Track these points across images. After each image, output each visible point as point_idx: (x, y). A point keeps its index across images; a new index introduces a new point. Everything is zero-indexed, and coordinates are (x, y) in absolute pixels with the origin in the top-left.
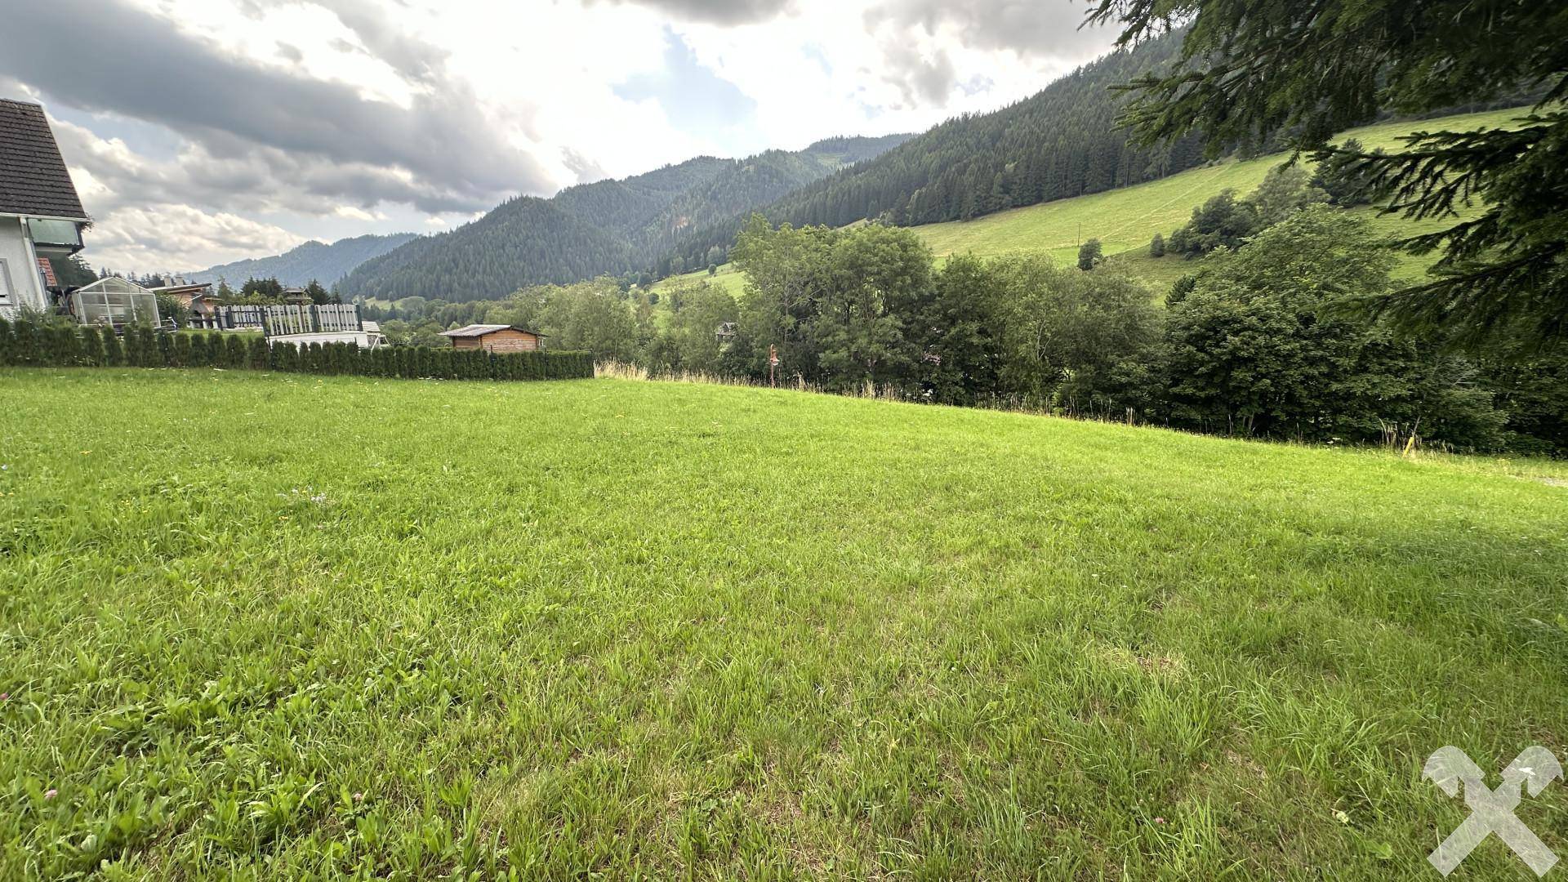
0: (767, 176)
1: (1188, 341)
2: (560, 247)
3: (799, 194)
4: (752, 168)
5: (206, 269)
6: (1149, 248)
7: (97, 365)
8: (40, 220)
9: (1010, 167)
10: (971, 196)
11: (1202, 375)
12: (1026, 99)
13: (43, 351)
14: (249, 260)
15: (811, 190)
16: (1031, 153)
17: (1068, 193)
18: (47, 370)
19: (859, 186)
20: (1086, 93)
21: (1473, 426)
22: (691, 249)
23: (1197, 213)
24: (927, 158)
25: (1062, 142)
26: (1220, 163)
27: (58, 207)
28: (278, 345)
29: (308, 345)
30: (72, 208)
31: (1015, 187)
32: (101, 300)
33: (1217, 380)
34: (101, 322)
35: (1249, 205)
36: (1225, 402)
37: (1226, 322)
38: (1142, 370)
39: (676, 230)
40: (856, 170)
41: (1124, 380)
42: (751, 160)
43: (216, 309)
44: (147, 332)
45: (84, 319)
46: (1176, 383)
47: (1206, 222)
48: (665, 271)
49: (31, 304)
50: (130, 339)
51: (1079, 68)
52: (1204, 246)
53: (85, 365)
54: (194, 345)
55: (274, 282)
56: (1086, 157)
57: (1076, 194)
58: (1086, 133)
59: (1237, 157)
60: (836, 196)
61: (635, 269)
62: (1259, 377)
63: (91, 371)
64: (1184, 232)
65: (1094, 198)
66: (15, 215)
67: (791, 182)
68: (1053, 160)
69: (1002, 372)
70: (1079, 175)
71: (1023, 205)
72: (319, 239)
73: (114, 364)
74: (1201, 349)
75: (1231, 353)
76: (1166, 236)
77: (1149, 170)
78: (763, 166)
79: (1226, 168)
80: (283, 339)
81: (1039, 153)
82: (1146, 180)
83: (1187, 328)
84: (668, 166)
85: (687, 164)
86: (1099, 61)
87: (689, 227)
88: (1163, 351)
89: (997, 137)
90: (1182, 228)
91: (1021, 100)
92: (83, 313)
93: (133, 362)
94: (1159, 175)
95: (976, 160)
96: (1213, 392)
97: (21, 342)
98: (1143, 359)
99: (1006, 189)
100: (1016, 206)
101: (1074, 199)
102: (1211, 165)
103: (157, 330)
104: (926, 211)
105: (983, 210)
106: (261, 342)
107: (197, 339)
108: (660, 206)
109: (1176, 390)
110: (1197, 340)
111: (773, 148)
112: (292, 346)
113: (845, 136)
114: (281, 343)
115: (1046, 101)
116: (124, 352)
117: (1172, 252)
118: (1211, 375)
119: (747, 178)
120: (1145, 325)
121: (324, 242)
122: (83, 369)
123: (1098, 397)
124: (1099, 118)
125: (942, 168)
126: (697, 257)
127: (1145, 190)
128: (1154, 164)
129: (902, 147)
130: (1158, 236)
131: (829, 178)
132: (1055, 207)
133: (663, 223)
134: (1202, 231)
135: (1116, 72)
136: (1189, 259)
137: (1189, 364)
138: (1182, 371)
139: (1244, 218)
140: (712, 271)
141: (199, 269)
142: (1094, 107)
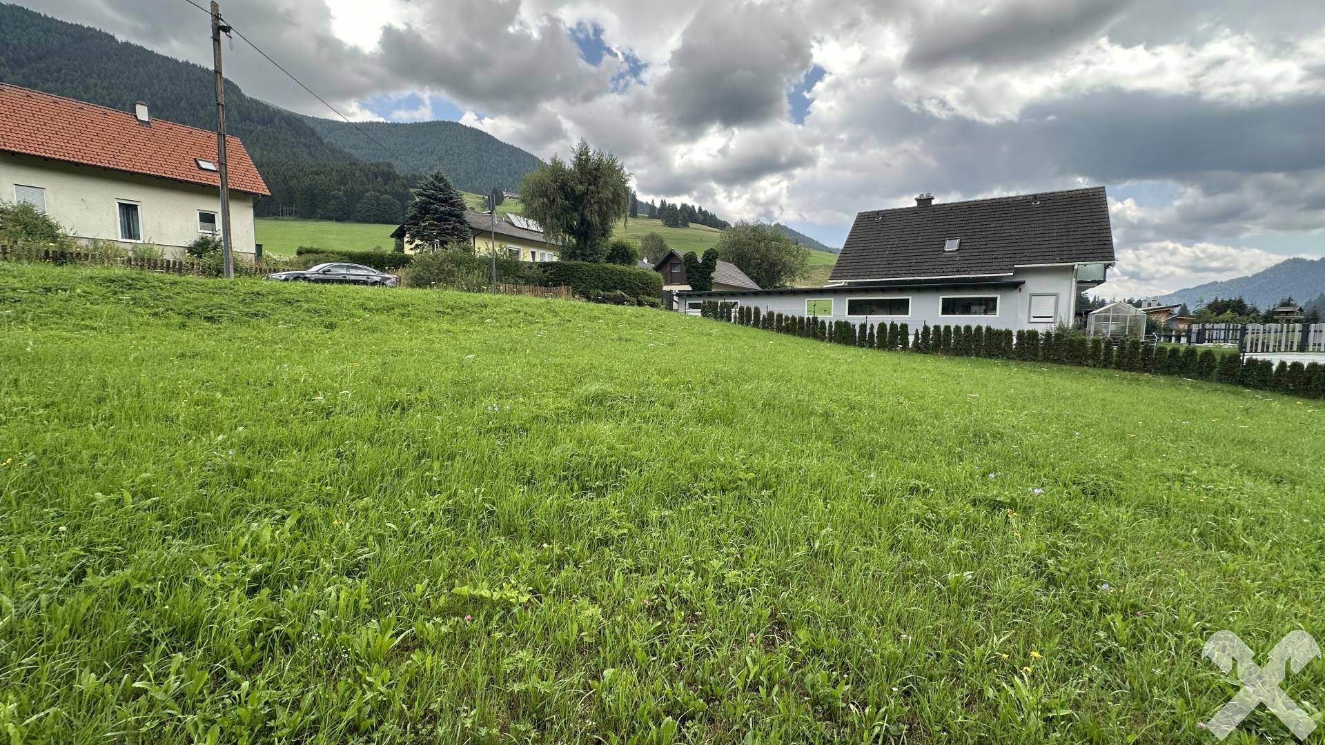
5: (1172, 292)
7: (1095, 366)
8: (1085, 265)
13: (1065, 354)
14: (1216, 282)
18: (1065, 367)
27: (1099, 255)
28: (1252, 362)
29: (1289, 364)
30: (1107, 255)
32: (1107, 319)
34: (1104, 335)
43: (1189, 326)
44: (1135, 344)
45: (1092, 333)
49: (1065, 322)
50: (1121, 349)
53: (1087, 365)
54: (1169, 356)
55: (1241, 301)
63: (1090, 370)
66: (1073, 264)
72: (1303, 256)
73: (1105, 367)
80: (1260, 357)
92: (1092, 329)
93: (1119, 366)
97: (1055, 347)
103: (1143, 343)
106: (1234, 359)
107: (1175, 351)
112: (1268, 365)
114: (1256, 361)
116: (1115, 358)
121: (1309, 257)
122: (1085, 368)
141: (1166, 292)
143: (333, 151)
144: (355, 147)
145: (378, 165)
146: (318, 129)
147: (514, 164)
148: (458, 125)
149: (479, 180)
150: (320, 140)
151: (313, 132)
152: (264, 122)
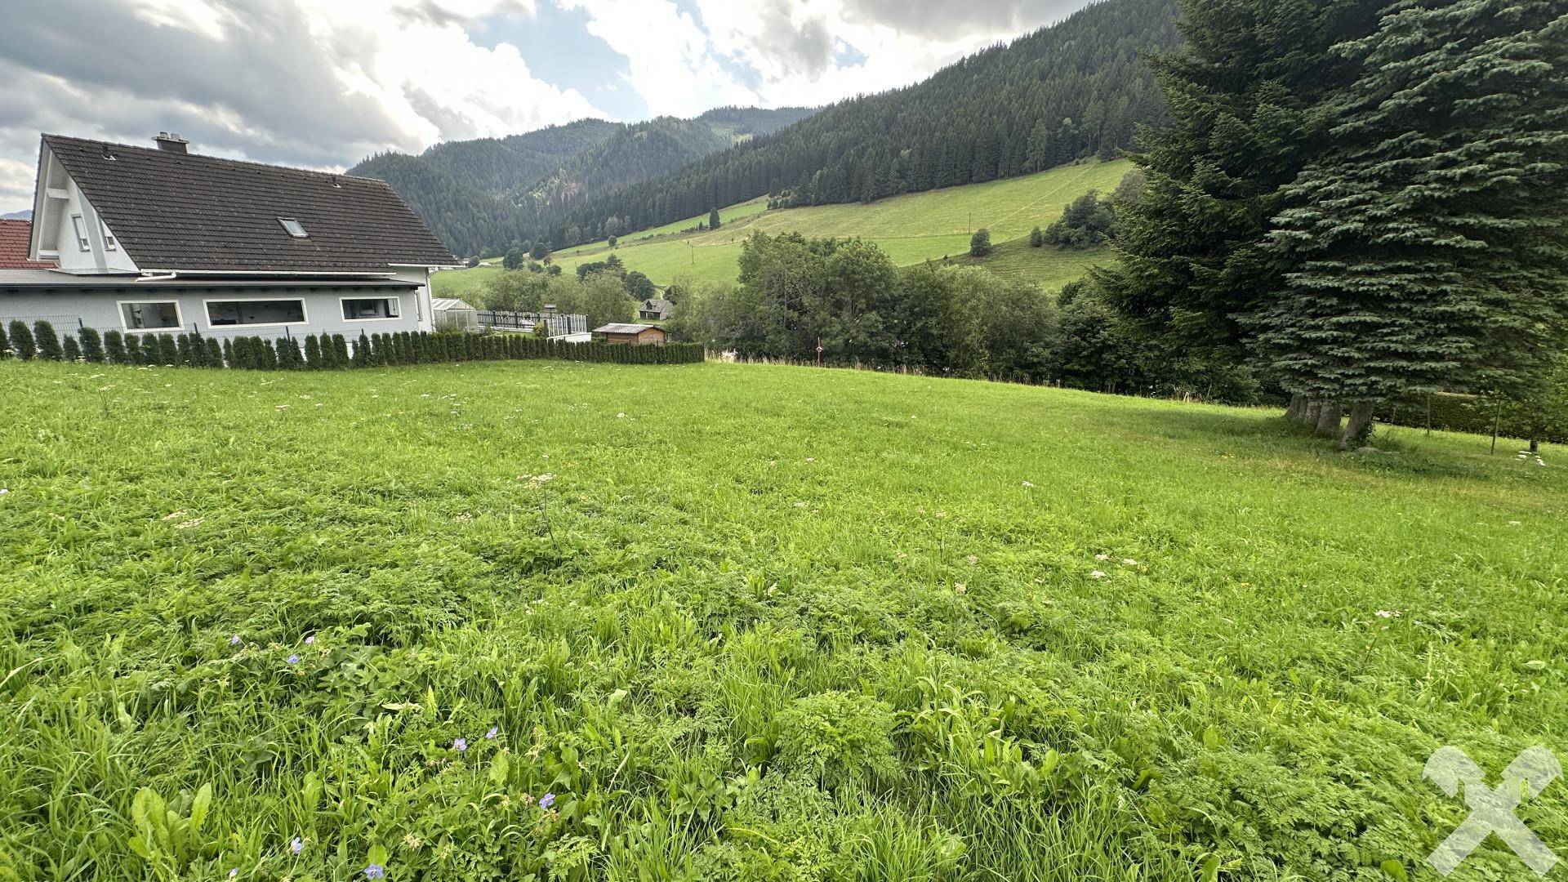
0: (661, 144)
1: (1075, 333)
2: (438, 211)
3: (698, 166)
4: (645, 134)
6: (1029, 239)
9: (905, 153)
10: (870, 179)
11: (1084, 356)
12: (916, 84)
15: (710, 162)
16: (924, 143)
17: (957, 181)
19: (760, 162)
20: (970, 84)
21: (1240, 389)
22: (587, 219)
23: (1067, 209)
24: (826, 137)
25: (951, 133)
26: (1085, 162)
31: (910, 172)
33: (1093, 360)
35: (1108, 205)
36: (1098, 375)
37: (1099, 321)
38: (1046, 353)
39: (566, 196)
40: (756, 144)
41: (1035, 360)
42: (643, 126)
46: (1068, 361)
47: (1075, 218)
48: (561, 242)
51: (963, 59)
52: (1073, 239)
56: (973, 149)
57: (964, 183)
58: (973, 126)
59: (1099, 158)
60: (737, 171)
61: (523, 237)
62: (1119, 358)
64: (1057, 226)
65: (981, 188)
67: (686, 152)
68: (944, 150)
69: (952, 354)
70: (967, 165)
71: (918, 191)
74: (1084, 339)
75: (1103, 342)
76: (1043, 229)
77: (1027, 164)
78: (657, 134)
79: (1090, 166)
81: (931, 141)
82: (1023, 173)
83: (1075, 324)
84: (552, 127)
85: (573, 126)
86: (981, 53)
87: (580, 194)
88: (1058, 340)
89: (890, 122)
90: (1055, 222)
91: (912, 85)
94: (1034, 170)
95: (873, 145)
96: (1090, 368)
98: (1047, 345)
99: (902, 174)
100: (911, 191)
101: (962, 188)
102: (1078, 163)
104: (829, 191)
105: (881, 193)
108: (545, 170)
109: (1068, 367)
110: (1080, 333)
111: (665, 116)
113: (739, 107)
115: (934, 89)
117: (1049, 243)
118: (1091, 355)
119: (640, 145)
120: (1048, 322)
123: (1018, 371)
124: (984, 112)
125: (841, 149)
126: (594, 228)
127: (1024, 183)
128: (1031, 159)
129: (800, 124)
130: (1037, 229)
131: (728, 151)
132: (946, 195)
133: (551, 189)
134: (1072, 226)
135: (996, 66)
136: (1061, 249)
137: (1076, 349)
138: (1071, 354)
139: (1104, 215)
140: (613, 243)
142: (978, 100)
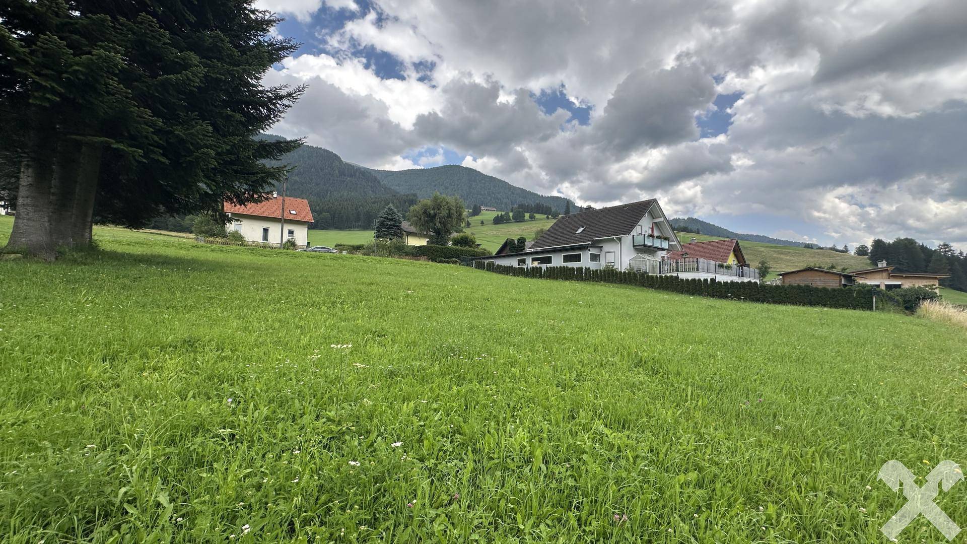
143: (386, 188)
144: (399, 185)
145: (407, 196)
146: (379, 178)
147: (492, 188)
148: (459, 167)
149: (469, 200)
150: (379, 182)
151: (376, 179)
152: (351, 176)
